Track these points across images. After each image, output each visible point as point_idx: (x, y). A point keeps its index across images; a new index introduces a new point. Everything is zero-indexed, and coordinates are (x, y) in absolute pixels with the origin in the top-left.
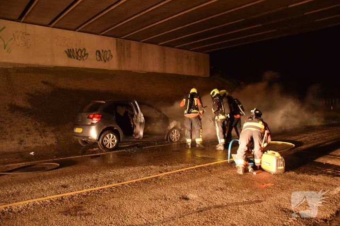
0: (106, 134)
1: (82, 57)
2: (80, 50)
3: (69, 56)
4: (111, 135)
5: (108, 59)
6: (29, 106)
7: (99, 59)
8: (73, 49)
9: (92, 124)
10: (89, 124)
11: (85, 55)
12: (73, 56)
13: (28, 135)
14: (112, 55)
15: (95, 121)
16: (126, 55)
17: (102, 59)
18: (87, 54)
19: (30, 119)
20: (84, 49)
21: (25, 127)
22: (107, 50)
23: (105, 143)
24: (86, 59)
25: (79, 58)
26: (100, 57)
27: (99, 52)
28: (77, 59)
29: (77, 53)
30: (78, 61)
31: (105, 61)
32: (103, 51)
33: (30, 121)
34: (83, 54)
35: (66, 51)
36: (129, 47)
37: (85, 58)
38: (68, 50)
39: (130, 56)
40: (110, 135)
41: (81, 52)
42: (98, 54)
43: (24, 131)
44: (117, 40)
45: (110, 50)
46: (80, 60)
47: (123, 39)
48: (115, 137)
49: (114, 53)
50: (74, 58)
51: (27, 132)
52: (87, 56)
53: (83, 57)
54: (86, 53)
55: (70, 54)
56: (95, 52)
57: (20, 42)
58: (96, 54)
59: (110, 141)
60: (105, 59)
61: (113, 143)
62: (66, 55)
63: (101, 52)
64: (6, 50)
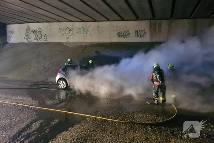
1: (126, 36)
2: (125, 31)
3: (119, 36)
5: (143, 35)
7: (136, 35)
8: (121, 32)
11: (128, 34)
12: (121, 36)
14: (146, 33)
16: (157, 30)
17: (139, 36)
18: (130, 34)
20: (128, 31)
22: (143, 30)
25: (125, 37)
26: (138, 34)
27: (137, 31)
28: (123, 37)
29: (123, 34)
30: (124, 38)
31: (141, 37)
32: (140, 30)
34: (127, 34)
35: (117, 34)
36: (160, 25)
37: (128, 36)
38: (119, 32)
39: (161, 31)
42: (136, 33)
44: (150, 22)
45: (145, 30)
46: (125, 38)
47: (155, 20)
49: (147, 31)
50: (122, 37)
52: (129, 35)
53: (127, 35)
54: (129, 33)
55: (119, 35)
56: (135, 32)
57: (96, 31)
58: (135, 33)
59: (62, 85)
60: (141, 35)
61: (64, 86)
62: (117, 35)
63: (139, 31)
64: (90, 36)
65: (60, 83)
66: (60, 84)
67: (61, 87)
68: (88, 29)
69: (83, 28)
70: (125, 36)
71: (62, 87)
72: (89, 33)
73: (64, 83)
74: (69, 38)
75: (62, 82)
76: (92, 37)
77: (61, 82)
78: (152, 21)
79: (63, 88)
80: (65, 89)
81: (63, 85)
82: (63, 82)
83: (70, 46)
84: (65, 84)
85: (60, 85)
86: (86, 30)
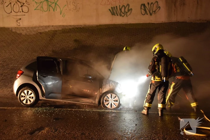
1: (125, 13)
2: (123, 6)
3: (113, 14)
5: (155, 12)
7: (143, 12)
8: (116, 7)
11: (129, 11)
12: (117, 13)
14: (159, 7)
17: (148, 12)
18: (131, 9)
20: (128, 5)
22: (154, 2)
24: (129, 15)
25: (123, 15)
26: (145, 10)
27: (144, 5)
28: (121, 15)
29: (121, 10)
31: (151, 14)
32: (148, 3)
34: (126, 10)
35: (109, 10)
37: (128, 14)
38: (112, 8)
42: (143, 7)
45: (157, 2)
46: (123, 16)
49: (162, 4)
50: (118, 15)
52: (131, 12)
57: (72, 7)
58: (141, 8)
59: (28, 97)
60: (151, 12)
61: (31, 99)
62: (110, 13)
63: (147, 5)
64: (62, 15)
65: (23, 94)
66: (22, 96)
67: (24, 102)
68: (56, 4)
69: (47, 1)
70: (123, 13)
71: (27, 102)
72: (58, 10)
73: (31, 94)
74: (20, 19)
75: (28, 92)
76: (64, 16)
77: (26, 91)
79: (29, 103)
80: (32, 105)
81: (30, 97)
82: (30, 92)
83: (24, 33)
84: (33, 95)
85: (22, 99)
86: (53, 5)
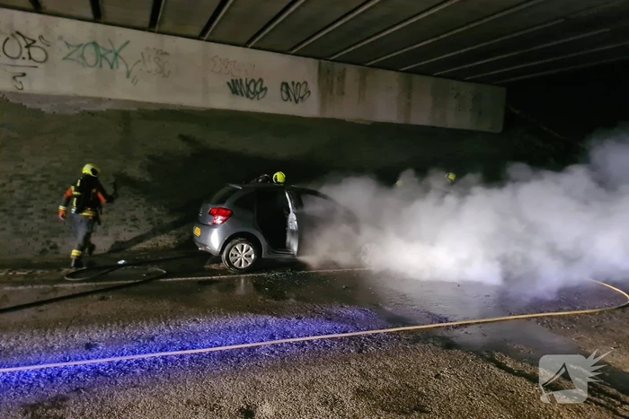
0: (236, 244)
1: (256, 93)
2: (253, 80)
3: (234, 92)
4: (245, 246)
5: (302, 98)
6: (148, 179)
7: (285, 96)
8: (241, 80)
9: (214, 225)
10: (210, 223)
11: (262, 90)
12: (241, 91)
13: (132, 229)
14: (309, 92)
15: (219, 220)
16: (335, 91)
17: (292, 98)
18: (266, 89)
19: (143, 200)
20: (261, 80)
21: (132, 213)
22: (301, 83)
23: (231, 259)
24: (263, 97)
25: (251, 96)
26: (288, 93)
27: (286, 84)
28: (248, 96)
29: (248, 86)
30: (248, 100)
31: (297, 102)
32: (293, 83)
33: (141, 204)
34: (258, 89)
35: (228, 83)
36: (342, 77)
37: (261, 95)
38: (233, 81)
39: (343, 93)
40: (243, 246)
41: (255, 86)
42: (284, 88)
43: (128, 220)
44: (320, 64)
45: (306, 83)
46: (252, 99)
47: (332, 61)
48: (251, 249)
49: (313, 87)
50: (243, 95)
51: (133, 223)
52: (265, 94)
53: (258, 93)
54: (263, 86)
55: (235, 88)
56: (280, 85)
57: (153, 66)
58: (282, 89)
59: (243, 255)
60: (297, 97)
62: (229, 89)
63: (290, 85)
64: (130, 80)
67: (236, 264)
68: (116, 54)
69: (95, 44)
70: (253, 94)
71: (240, 264)
72: (122, 68)
73: (248, 250)
74: (24, 74)
76: (134, 82)
78: (322, 61)
80: (250, 270)
86: (111, 56)
